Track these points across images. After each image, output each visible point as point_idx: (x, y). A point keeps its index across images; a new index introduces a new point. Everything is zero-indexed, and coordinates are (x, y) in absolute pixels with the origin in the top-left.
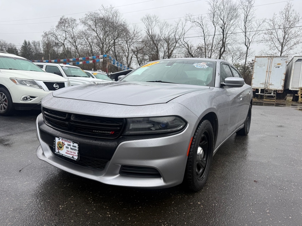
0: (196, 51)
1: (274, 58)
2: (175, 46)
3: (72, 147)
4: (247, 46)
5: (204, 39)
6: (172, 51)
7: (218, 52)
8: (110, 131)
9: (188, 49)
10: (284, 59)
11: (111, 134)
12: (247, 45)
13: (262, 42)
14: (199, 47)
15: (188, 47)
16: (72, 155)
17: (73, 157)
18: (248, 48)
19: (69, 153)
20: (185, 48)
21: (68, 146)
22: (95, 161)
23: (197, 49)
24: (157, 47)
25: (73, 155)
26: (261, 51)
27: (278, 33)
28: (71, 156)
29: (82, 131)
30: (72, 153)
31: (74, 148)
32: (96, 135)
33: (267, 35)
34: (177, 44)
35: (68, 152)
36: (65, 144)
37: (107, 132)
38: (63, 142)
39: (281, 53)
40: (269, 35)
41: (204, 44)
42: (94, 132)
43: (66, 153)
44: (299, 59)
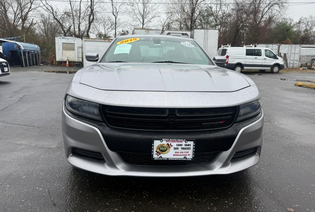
0: (63, 16)
1: (150, 31)
2: (30, 8)
3: (184, 146)
4: (115, 16)
5: (70, 4)
6: (27, 13)
7: (87, 19)
8: (221, 121)
9: (53, 13)
10: (158, 32)
11: (221, 124)
12: (114, 14)
13: (126, 13)
14: (66, 12)
15: (53, 10)
16: (183, 155)
17: (185, 158)
18: (116, 18)
19: (179, 154)
20: (49, 11)
21: (178, 147)
22: (202, 155)
23: (63, 14)
24: (4, 7)
25: (185, 155)
26: (125, 21)
27: (139, 6)
28: (183, 157)
29: (185, 127)
30: (184, 154)
31: (186, 147)
32: (207, 128)
33: (130, 6)
34: (32, 5)
35: (177, 154)
36: (172, 146)
37: (218, 122)
38: (169, 143)
39: (143, 24)
40: (131, 6)
41: (71, 9)
42: (203, 125)
43: (174, 155)
44: (168, 33)
